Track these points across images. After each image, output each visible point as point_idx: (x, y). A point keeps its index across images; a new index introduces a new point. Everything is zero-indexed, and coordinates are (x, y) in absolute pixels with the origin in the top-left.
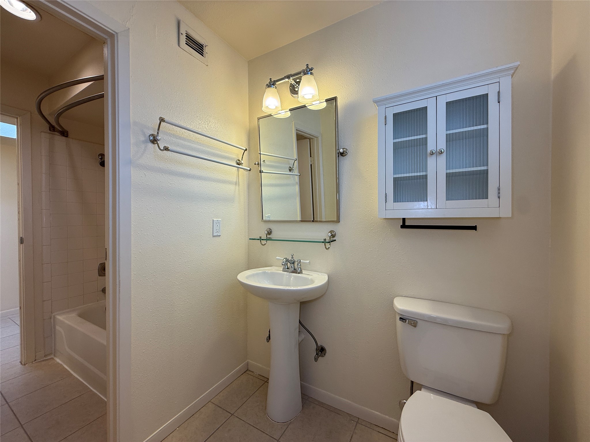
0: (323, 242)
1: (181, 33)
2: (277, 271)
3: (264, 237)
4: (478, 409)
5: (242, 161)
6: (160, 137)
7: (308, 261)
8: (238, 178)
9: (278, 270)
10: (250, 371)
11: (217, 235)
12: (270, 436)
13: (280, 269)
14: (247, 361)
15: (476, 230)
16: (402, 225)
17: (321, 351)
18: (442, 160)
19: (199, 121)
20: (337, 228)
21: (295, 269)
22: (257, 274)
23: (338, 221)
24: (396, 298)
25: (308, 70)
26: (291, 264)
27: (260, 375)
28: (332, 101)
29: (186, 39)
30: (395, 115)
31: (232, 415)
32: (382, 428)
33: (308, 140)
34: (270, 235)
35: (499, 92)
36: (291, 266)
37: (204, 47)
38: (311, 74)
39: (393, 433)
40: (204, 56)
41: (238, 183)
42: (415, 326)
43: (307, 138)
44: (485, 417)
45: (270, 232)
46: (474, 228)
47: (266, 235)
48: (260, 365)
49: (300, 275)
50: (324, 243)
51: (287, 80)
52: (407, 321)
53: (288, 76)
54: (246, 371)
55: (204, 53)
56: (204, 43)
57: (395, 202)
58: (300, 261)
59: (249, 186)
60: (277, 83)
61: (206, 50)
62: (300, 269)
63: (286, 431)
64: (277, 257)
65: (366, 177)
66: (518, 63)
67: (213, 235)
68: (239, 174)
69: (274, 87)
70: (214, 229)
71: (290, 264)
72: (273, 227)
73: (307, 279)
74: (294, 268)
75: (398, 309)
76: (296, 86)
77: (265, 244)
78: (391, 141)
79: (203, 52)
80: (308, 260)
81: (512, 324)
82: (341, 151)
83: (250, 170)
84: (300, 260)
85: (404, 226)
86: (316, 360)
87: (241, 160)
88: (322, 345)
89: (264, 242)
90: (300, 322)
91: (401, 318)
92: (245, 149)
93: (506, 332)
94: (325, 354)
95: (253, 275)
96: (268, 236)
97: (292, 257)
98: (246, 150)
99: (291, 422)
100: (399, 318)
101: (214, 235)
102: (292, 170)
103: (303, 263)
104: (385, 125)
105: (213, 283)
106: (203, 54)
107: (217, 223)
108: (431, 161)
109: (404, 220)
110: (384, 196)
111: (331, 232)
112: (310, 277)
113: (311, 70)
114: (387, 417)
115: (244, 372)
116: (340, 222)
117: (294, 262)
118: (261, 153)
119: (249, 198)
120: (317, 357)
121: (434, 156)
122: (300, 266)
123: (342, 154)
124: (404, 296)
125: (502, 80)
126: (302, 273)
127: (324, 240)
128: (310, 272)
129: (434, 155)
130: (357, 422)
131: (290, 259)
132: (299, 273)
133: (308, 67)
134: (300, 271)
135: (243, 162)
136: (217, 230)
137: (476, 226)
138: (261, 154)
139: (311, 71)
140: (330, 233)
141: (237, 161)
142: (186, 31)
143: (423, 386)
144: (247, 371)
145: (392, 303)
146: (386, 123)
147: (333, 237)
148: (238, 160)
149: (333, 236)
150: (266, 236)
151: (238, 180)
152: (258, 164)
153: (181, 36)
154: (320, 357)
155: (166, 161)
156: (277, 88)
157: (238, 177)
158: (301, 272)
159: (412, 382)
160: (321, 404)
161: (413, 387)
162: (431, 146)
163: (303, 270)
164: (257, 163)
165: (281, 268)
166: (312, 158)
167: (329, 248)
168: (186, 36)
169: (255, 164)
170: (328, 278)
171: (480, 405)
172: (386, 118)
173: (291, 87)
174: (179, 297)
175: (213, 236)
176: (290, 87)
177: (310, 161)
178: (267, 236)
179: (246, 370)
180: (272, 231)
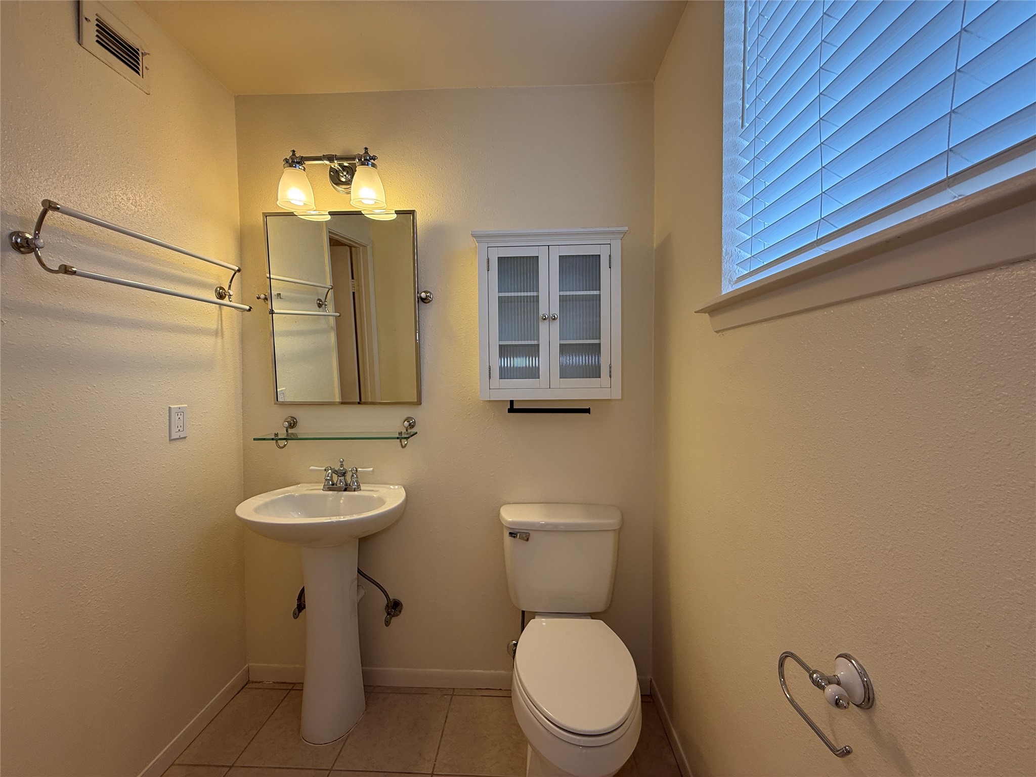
0: (398, 438)
1: (86, 19)
2: (311, 492)
3: (282, 434)
4: (592, 619)
5: (229, 291)
6: (42, 241)
7: (372, 469)
8: (220, 322)
9: (318, 490)
10: (253, 682)
11: (178, 437)
12: (314, 769)
13: (320, 488)
14: (247, 665)
15: (590, 413)
16: (509, 407)
17: (394, 607)
18: (556, 326)
19: (134, 208)
20: (417, 413)
21: (346, 485)
22: (273, 502)
23: (419, 402)
24: (504, 506)
25: (368, 158)
26: (340, 477)
27: (277, 683)
28: (407, 215)
29: (97, 31)
30: (500, 259)
31: (230, 767)
32: (486, 689)
33: (348, 248)
34: (293, 428)
35: (610, 256)
36: (340, 480)
37: (140, 54)
38: (374, 165)
39: (500, 689)
40: (141, 73)
41: (220, 332)
42: (528, 540)
43: (346, 245)
44: (599, 626)
45: (293, 424)
46: (587, 411)
47: (285, 429)
48: (276, 665)
49: (356, 493)
50: (399, 440)
51: (327, 162)
52: (518, 535)
53: (329, 156)
54: (246, 685)
55: (140, 68)
56: (141, 47)
57: (502, 379)
58: (357, 470)
59: (243, 337)
60: (307, 163)
61: (144, 61)
62: (356, 484)
63: (343, 750)
64: (312, 468)
65: (460, 338)
66: (626, 228)
67: (170, 436)
68: (221, 315)
69: (300, 167)
70: (173, 427)
71: (338, 476)
72: (297, 413)
73: (371, 498)
74: (344, 483)
75: (506, 521)
76: (343, 173)
77: (285, 445)
78: (495, 294)
79: (139, 65)
80: (371, 467)
81: (622, 517)
82: (423, 295)
83: (249, 310)
84: (356, 468)
85: (512, 410)
86: (387, 623)
87: (226, 289)
88: (395, 598)
89: (282, 443)
90: (359, 572)
91: (510, 533)
92: (237, 268)
93: (617, 527)
94: (400, 611)
95: (266, 505)
96: (290, 431)
97: (342, 465)
98: (239, 271)
99: (349, 735)
100: (508, 533)
101: (173, 438)
102: (323, 306)
103: (362, 472)
104: (488, 270)
105: (172, 532)
106: (138, 68)
107: (179, 414)
108: (543, 327)
109: (512, 402)
110: (488, 369)
111: (408, 419)
112: (375, 495)
113: (372, 159)
114: (493, 671)
115: (241, 686)
116: (421, 404)
117: (345, 473)
118: (271, 277)
119: (243, 360)
120: (389, 618)
121: (547, 322)
122: (357, 477)
123: (423, 300)
124: (512, 502)
125: (612, 242)
126: (360, 490)
127: (399, 433)
128: (374, 485)
129: (545, 321)
130: (453, 695)
131: (337, 469)
132: (354, 491)
133: (368, 153)
134: (358, 486)
135: (231, 293)
136: (179, 426)
137: (589, 408)
138: (273, 279)
139: (372, 161)
140: (406, 422)
141: (218, 289)
142: (96, 15)
143: (537, 614)
144: (247, 683)
145: (498, 514)
146: (489, 268)
147: (410, 428)
148: (221, 288)
149: (412, 426)
150: (285, 431)
151: (222, 327)
152: (266, 299)
153: (85, 24)
154: (393, 619)
155: (56, 291)
156: (306, 170)
157: (221, 320)
158: (358, 488)
159: (523, 612)
160: (396, 690)
161: (524, 618)
162: (543, 310)
163: (362, 483)
164: (262, 296)
165: (320, 484)
166: (354, 280)
167: (406, 445)
168: (97, 25)
169: (258, 298)
170: (406, 493)
171: (593, 616)
172: (488, 262)
173: (332, 173)
174: (96, 574)
175: (170, 440)
176: (330, 172)
177: (351, 287)
178: (287, 431)
179: (245, 683)
180: (297, 422)
